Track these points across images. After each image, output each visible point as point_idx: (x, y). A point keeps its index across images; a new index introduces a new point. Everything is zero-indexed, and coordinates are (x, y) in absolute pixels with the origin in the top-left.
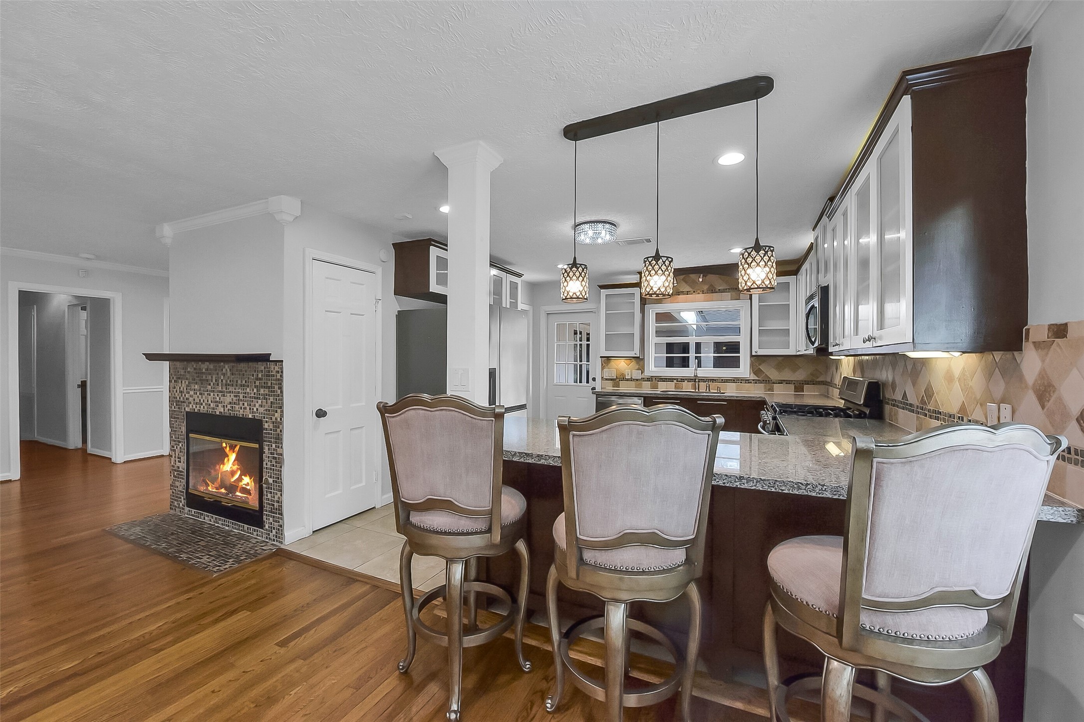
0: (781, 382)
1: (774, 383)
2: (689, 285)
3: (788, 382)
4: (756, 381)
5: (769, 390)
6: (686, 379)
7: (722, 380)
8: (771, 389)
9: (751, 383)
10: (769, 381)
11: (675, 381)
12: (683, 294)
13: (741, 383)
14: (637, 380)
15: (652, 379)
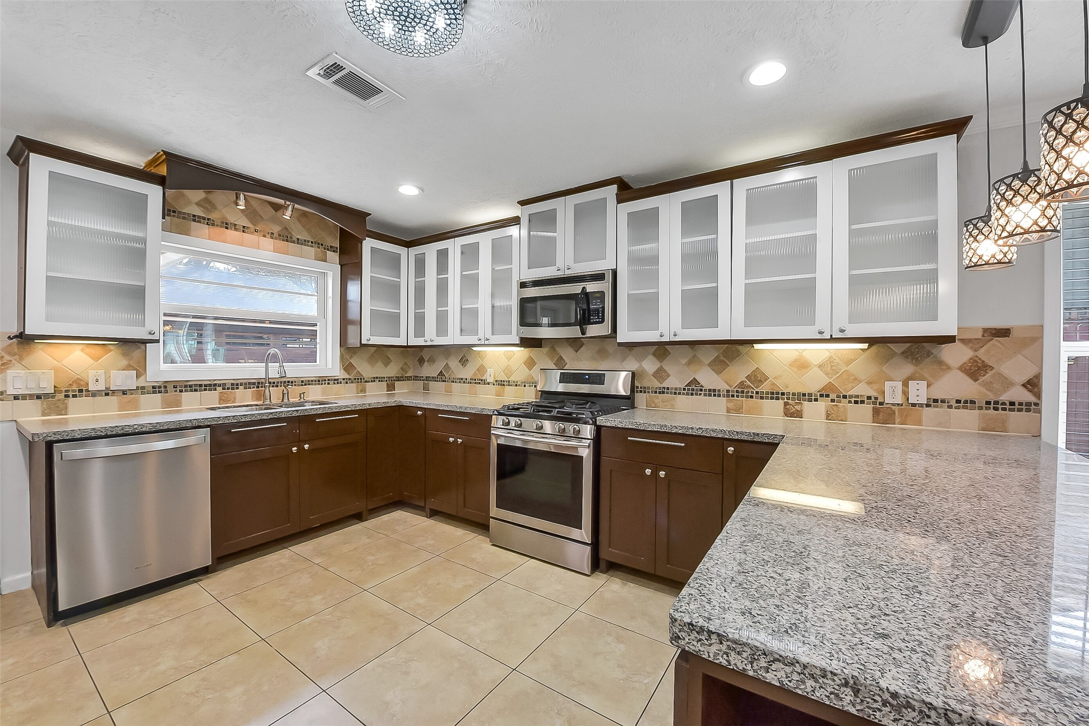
0: (373, 380)
1: (366, 382)
2: (245, 215)
3: (381, 379)
4: (347, 381)
5: (361, 391)
6: (241, 385)
7: (302, 382)
8: (363, 390)
9: (341, 383)
10: (361, 379)
11: (219, 389)
12: (236, 229)
13: (328, 384)
14: (124, 393)
15: (165, 387)
